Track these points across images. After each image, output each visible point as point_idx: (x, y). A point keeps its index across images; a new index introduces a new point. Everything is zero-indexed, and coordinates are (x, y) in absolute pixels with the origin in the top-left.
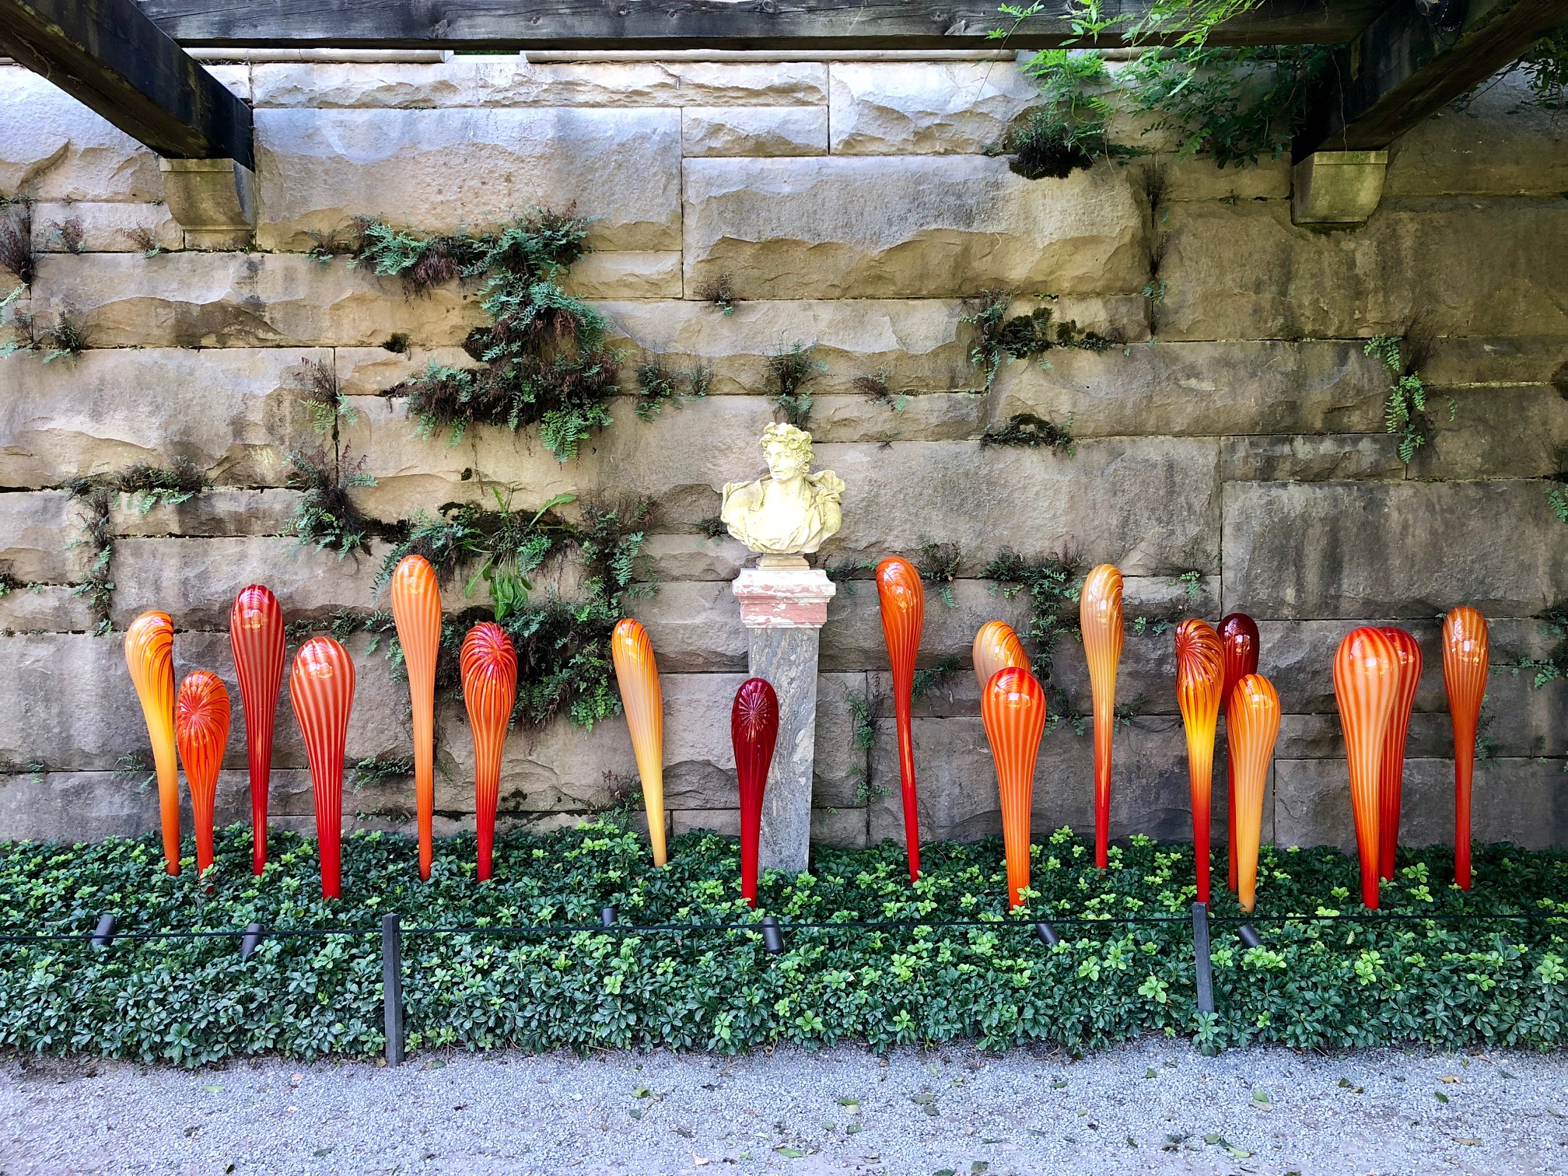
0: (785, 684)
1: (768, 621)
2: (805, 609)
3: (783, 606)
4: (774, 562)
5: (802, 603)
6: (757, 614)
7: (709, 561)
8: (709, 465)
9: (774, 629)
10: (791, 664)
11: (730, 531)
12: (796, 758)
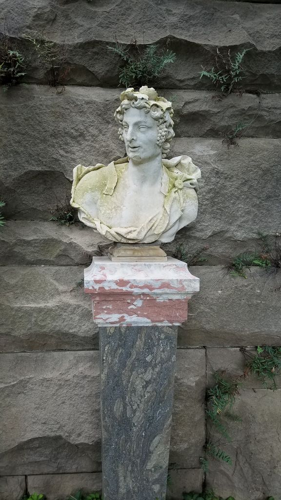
0: (139, 388)
1: (122, 319)
2: (163, 306)
3: (139, 303)
4: (129, 253)
5: (160, 300)
6: (110, 312)
7: (63, 247)
8: (62, 152)
9: (129, 328)
10: (146, 365)
11: (81, 217)
12: (150, 466)
